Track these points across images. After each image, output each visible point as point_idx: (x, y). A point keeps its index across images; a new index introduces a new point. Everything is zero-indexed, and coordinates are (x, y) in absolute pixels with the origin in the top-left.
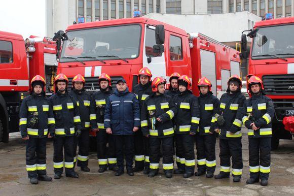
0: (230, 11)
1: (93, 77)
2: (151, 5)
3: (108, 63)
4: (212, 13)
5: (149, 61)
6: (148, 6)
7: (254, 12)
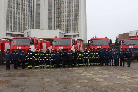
0: (55, 29)
1: (19, 49)
2: (31, 26)
3: (22, 46)
4: (49, 29)
5: (31, 46)
6: (30, 26)
7: (61, 30)
